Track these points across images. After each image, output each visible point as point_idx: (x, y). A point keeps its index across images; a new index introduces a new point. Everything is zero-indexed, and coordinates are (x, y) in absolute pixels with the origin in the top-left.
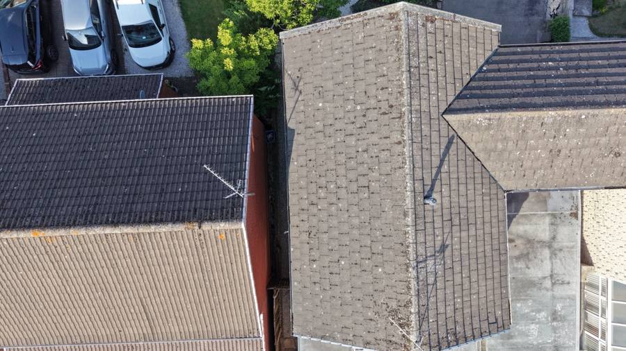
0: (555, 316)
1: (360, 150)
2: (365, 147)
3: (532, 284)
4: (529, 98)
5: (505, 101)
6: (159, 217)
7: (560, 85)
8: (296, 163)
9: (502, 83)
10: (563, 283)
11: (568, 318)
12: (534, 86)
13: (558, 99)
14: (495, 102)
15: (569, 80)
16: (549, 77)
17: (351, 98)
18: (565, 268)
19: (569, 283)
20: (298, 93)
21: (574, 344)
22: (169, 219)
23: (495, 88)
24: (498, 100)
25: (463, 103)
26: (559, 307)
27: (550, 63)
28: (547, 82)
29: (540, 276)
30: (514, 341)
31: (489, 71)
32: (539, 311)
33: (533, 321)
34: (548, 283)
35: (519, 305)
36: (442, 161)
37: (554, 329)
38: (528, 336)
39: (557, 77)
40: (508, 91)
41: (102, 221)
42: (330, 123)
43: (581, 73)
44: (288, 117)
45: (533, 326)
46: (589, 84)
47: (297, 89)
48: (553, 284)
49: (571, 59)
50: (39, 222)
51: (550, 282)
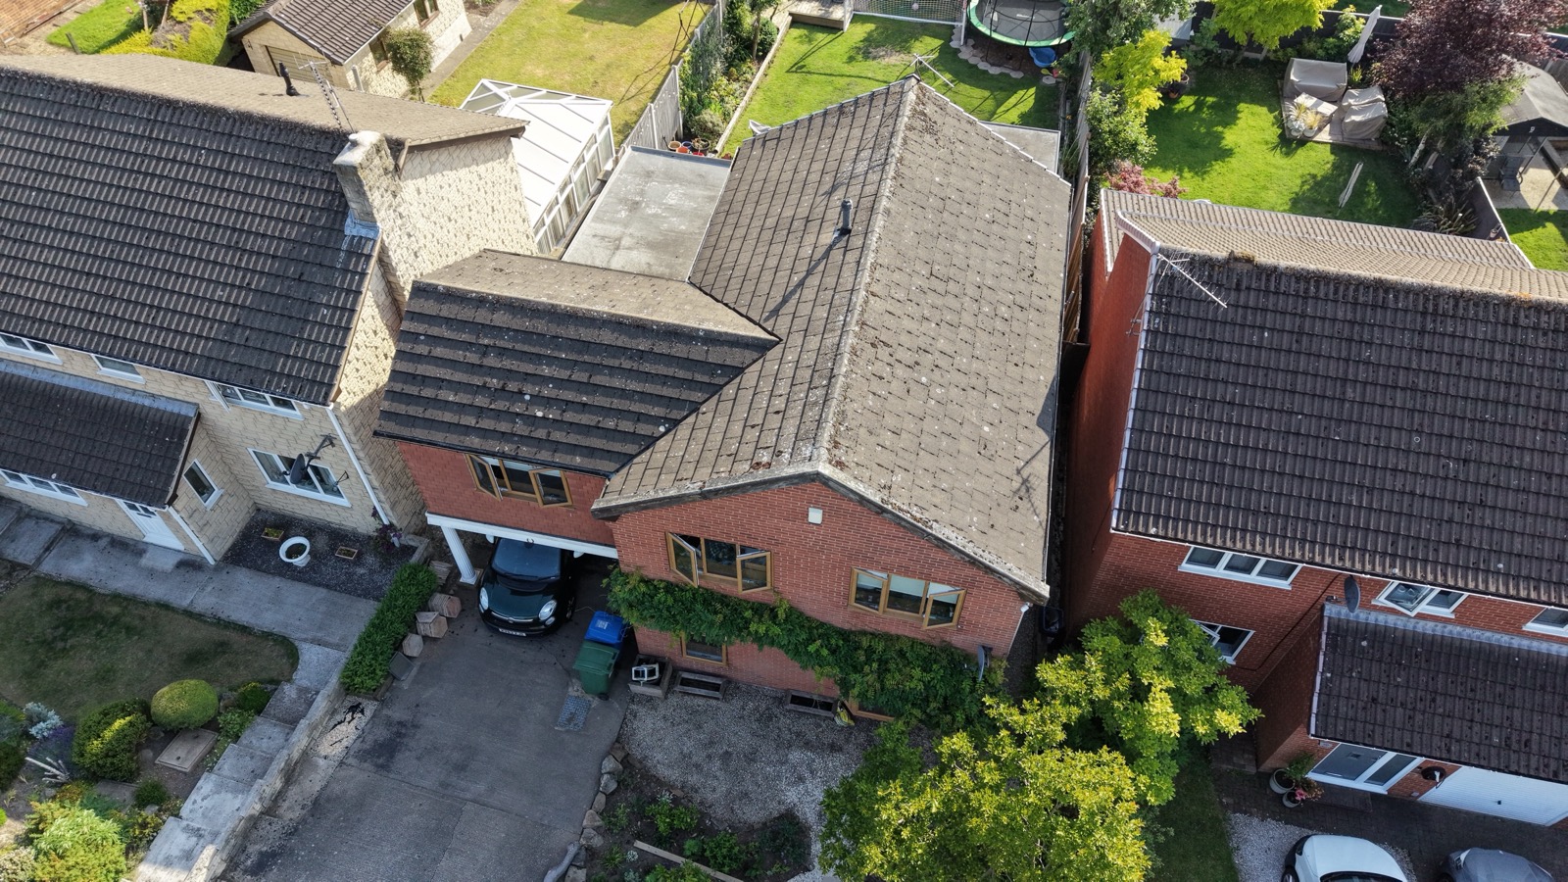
0: (634, 206)
1: (934, 325)
2: (925, 323)
3: (651, 246)
4: (620, 343)
5: (662, 347)
6: (1302, 285)
7: (551, 360)
8: (1042, 378)
9: (649, 388)
10: (603, 238)
11: (615, 200)
12: (596, 367)
13: (571, 332)
14: (679, 350)
15: (529, 368)
16: (560, 383)
17: (933, 402)
18: (591, 253)
19: (594, 236)
20: (1025, 473)
21: (620, 174)
22: (1284, 279)
23: (665, 380)
24: (673, 352)
25: (734, 357)
26: (623, 214)
27: (540, 414)
28: (569, 373)
29: (635, 252)
30: (706, 193)
31: (656, 420)
32: (655, 216)
33: (669, 208)
34: (626, 242)
35: (683, 227)
36: (801, 284)
37: (642, 193)
38: (684, 194)
39: (544, 380)
40: (647, 367)
41: (1407, 297)
42: (975, 393)
43: (499, 379)
44: (1046, 451)
45: (673, 202)
46: (502, 352)
47: (1025, 481)
48: (620, 239)
49: (498, 414)
50: (1522, 314)
51: (623, 242)
